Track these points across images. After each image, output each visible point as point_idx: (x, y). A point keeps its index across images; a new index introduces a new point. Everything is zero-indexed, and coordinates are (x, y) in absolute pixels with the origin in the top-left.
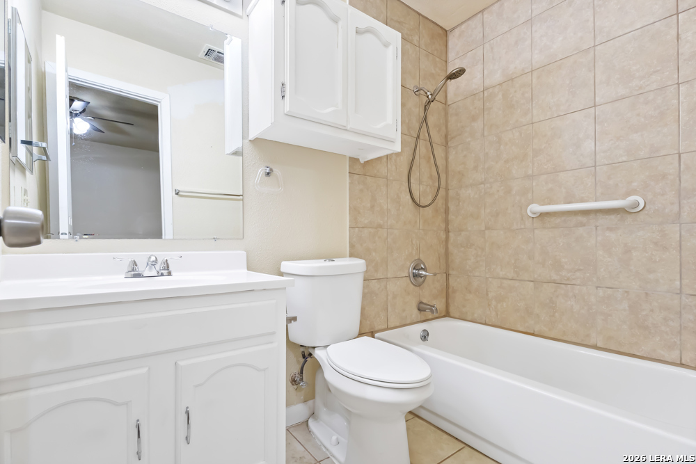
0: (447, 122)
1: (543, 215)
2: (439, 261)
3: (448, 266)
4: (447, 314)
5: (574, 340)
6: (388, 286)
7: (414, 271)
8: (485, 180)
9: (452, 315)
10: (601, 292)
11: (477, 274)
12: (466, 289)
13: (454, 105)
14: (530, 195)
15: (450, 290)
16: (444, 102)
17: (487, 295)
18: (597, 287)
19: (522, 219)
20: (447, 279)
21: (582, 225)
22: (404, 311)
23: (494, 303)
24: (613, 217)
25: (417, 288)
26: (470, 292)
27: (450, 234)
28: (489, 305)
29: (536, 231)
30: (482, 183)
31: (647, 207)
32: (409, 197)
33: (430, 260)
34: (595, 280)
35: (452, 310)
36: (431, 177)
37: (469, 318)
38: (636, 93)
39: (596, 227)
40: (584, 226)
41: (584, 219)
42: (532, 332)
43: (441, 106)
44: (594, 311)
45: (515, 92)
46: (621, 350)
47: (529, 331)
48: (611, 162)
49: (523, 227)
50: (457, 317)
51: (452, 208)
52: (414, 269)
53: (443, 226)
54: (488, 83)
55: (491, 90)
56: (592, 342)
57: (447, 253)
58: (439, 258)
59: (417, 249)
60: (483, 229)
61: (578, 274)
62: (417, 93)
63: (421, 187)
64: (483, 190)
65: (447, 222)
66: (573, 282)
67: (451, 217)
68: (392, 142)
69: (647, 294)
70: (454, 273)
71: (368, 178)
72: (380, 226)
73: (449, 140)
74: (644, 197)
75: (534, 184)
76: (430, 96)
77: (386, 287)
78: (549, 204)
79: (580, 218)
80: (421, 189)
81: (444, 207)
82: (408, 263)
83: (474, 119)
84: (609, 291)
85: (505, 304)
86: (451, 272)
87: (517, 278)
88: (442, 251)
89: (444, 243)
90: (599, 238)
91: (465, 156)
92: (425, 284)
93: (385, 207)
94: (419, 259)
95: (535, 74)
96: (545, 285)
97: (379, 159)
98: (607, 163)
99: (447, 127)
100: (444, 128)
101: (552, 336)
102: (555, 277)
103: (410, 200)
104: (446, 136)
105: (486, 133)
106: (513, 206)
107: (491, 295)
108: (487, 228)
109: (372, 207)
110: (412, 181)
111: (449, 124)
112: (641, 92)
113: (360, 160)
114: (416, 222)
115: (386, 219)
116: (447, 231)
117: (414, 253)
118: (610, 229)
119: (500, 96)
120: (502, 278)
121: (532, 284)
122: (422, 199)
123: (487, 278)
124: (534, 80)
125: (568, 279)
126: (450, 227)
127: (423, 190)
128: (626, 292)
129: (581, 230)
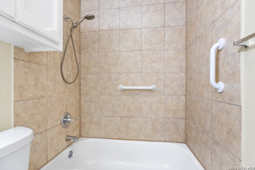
0: (80, 40)
1: (124, 90)
2: (77, 110)
3: (80, 112)
4: (80, 136)
5: (135, 139)
6: (48, 135)
7: (64, 119)
8: (100, 72)
9: (82, 136)
10: (143, 120)
11: (95, 115)
12: (90, 122)
13: (84, 33)
14: (119, 81)
15: (82, 124)
16: (79, 30)
17: (100, 124)
18: (142, 118)
19: (116, 91)
20: (80, 118)
21: (138, 94)
22: (58, 145)
23: (103, 128)
24: (147, 92)
25: (66, 129)
26: (92, 124)
27: (81, 96)
28: (101, 129)
29: (121, 96)
30: (98, 73)
31: (157, 89)
32: (61, 78)
33: (73, 111)
34: (142, 115)
35: (83, 134)
36: (73, 67)
37: (92, 136)
38: (154, 49)
39: (142, 95)
40: (138, 95)
41: (138, 92)
42: (120, 138)
43: (78, 32)
44: (141, 126)
45: (113, 36)
46: (149, 140)
47: (118, 138)
48: (146, 72)
49: (116, 94)
50: (85, 136)
51: (83, 83)
52: (64, 118)
53: (78, 92)
54: (101, 28)
55: (102, 32)
56: (141, 138)
57: (80, 106)
58: (77, 109)
59: (66, 107)
60: (98, 94)
61: (136, 113)
62: (66, 19)
63: (68, 72)
64: (99, 77)
65: (80, 90)
66: (135, 116)
67: (82, 87)
68: (57, 44)
69: (156, 119)
70: (84, 115)
71: (33, 64)
72: (42, 97)
73: (81, 49)
74: (156, 85)
75: (121, 77)
76: (74, 24)
77: (46, 136)
78: (126, 86)
79: (137, 92)
80: (68, 73)
81: (79, 82)
82: (61, 116)
83: (94, 42)
84: (146, 119)
85: (108, 128)
86: (82, 115)
87: (114, 116)
88: (78, 105)
89: (79, 101)
90: (143, 100)
91: (90, 59)
92: (70, 125)
93: (46, 84)
94: (67, 112)
95: (121, 31)
96: (125, 118)
97: (42, 53)
98: (145, 72)
99: (80, 43)
100: (79, 43)
101: (127, 139)
102: (128, 115)
103: (62, 80)
104: (80, 47)
105: (100, 51)
106: (112, 85)
107: (102, 124)
108: (101, 94)
109: (36, 84)
110: (63, 68)
111: (81, 42)
112: (155, 49)
113: (26, 50)
114: (65, 92)
115: (46, 92)
116: (80, 95)
117: (64, 109)
118: (146, 96)
119: (107, 36)
120: (107, 116)
121: (119, 118)
122: (68, 79)
123: (100, 117)
124: (121, 34)
125: (133, 115)
126: (82, 93)
127: (69, 73)
128: (151, 119)
129: (137, 96)
